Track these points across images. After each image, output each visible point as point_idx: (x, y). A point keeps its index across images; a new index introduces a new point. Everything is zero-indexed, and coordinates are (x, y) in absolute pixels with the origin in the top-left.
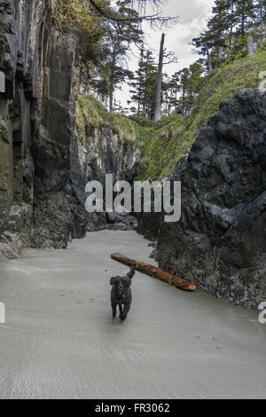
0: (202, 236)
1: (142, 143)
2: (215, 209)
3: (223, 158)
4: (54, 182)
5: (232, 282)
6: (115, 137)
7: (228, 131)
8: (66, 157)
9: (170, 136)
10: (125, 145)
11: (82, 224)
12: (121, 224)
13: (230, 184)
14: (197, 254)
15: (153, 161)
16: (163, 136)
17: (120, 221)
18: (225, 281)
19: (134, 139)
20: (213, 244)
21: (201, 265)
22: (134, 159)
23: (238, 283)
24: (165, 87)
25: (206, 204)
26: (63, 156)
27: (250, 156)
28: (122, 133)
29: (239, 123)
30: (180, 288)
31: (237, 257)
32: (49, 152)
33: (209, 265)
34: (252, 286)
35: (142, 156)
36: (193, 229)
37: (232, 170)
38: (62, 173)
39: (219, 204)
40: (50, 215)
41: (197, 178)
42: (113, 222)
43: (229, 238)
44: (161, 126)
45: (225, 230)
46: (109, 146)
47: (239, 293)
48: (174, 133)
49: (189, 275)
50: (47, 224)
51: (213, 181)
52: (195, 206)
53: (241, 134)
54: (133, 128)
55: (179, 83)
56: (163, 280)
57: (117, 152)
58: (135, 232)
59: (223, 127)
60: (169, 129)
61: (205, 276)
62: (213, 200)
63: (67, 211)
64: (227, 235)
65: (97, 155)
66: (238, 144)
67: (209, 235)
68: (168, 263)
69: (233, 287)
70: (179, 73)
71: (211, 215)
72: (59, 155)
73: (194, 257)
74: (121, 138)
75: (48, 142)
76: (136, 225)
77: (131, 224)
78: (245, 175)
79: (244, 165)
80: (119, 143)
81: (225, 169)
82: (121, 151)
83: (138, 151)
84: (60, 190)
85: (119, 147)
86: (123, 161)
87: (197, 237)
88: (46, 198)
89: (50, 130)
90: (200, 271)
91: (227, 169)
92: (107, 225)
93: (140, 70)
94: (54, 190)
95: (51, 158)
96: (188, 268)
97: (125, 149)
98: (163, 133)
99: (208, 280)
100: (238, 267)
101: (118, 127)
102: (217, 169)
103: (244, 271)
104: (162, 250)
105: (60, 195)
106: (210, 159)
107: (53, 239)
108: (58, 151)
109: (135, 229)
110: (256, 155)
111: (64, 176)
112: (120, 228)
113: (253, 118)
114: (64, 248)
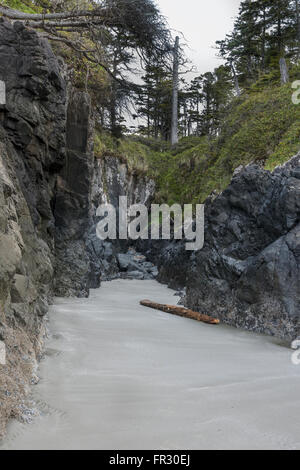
0: (222, 281)
1: (157, 173)
2: (231, 261)
3: (235, 222)
4: (73, 231)
5: (246, 315)
6: (122, 168)
7: (237, 203)
8: (84, 206)
9: (193, 164)
10: (135, 176)
11: (97, 273)
12: (137, 272)
13: (242, 242)
14: (219, 295)
15: (172, 194)
16: (184, 165)
17: (135, 269)
18: (241, 314)
19: (146, 168)
20: (231, 287)
21: (223, 304)
22: (148, 193)
23: (251, 315)
24: (182, 97)
25: (224, 257)
26: (81, 206)
27: (255, 222)
28: (131, 162)
29: (245, 197)
30: (207, 322)
31: (247, 296)
32: (68, 202)
33: (230, 304)
34: (260, 316)
35: (157, 188)
36: (215, 276)
37: (242, 232)
38: (81, 221)
39: (234, 257)
40: (70, 264)
41: (216, 236)
42: (125, 270)
43: (242, 282)
44: (180, 152)
45: (239, 277)
46: (115, 178)
47: (252, 322)
48: (197, 162)
49: (215, 313)
50: (69, 273)
51: (228, 239)
52: (215, 259)
53: (248, 205)
54: (144, 155)
55: (200, 91)
56: (193, 318)
57: (125, 184)
58: (155, 281)
59: (234, 199)
60: (190, 156)
61: (226, 312)
62: (229, 254)
63: (86, 260)
64: (240, 279)
65: (101, 190)
66: (246, 212)
67: (228, 281)
68: (197, 304)
69: (247, 318)
70: (200, 78)
71: (228, 265)
72: (78, 205)
73: (217, 297)
74: (130, 168)
75: (66, 192)
76: (156, 273)
77: (149, 272)
78: (253, 235)
79: (251, 228)
80: (128, 174)
81: (237, 231)
82: (130, 184)
83: (152, 182)
84: (79, 238)
85: (128, 179)
86: (134, 195)
87: (219, 282)
88: (65, 247)
89: (67, 180)
90: (222, 309)
91: (239, 231)
92: (119, 274)
93: (148, 76)
94: (73, 239)
95: (70, 208)
96: (214, 307)
97: (136, 181)
98: (183, 161)
99: (229, 316)
100: (250, 303)
101: (125, 156)
102: (231, 231)
103: (254, 306)
104: (191, 294)
105: (78, 243)
106: (226, 223)
107: (76, 288)
108: (77, 201)
109: (154, 277)
110: (259, 222)
111: (83, 224)
112: (136, 277)
113: (256, 194)
114: (87, 297)
